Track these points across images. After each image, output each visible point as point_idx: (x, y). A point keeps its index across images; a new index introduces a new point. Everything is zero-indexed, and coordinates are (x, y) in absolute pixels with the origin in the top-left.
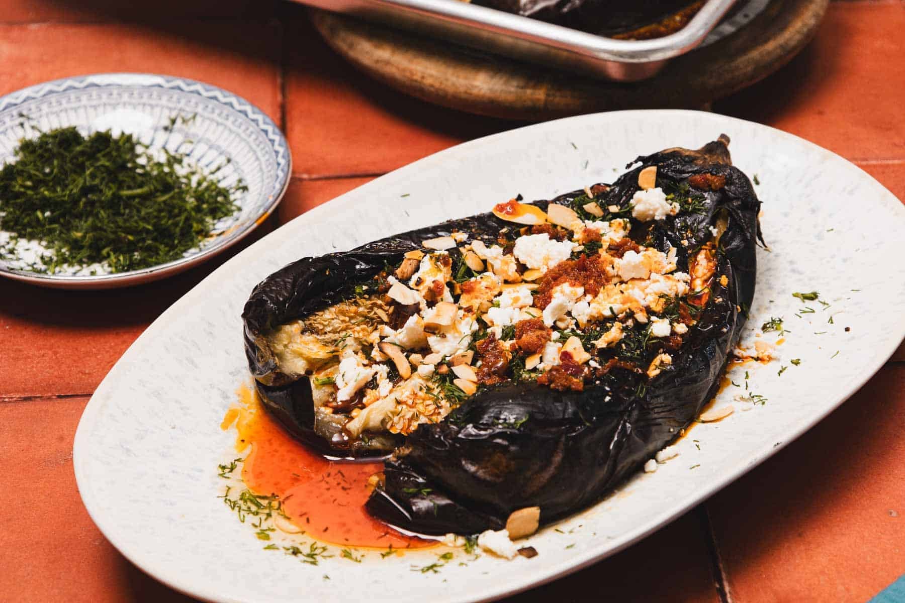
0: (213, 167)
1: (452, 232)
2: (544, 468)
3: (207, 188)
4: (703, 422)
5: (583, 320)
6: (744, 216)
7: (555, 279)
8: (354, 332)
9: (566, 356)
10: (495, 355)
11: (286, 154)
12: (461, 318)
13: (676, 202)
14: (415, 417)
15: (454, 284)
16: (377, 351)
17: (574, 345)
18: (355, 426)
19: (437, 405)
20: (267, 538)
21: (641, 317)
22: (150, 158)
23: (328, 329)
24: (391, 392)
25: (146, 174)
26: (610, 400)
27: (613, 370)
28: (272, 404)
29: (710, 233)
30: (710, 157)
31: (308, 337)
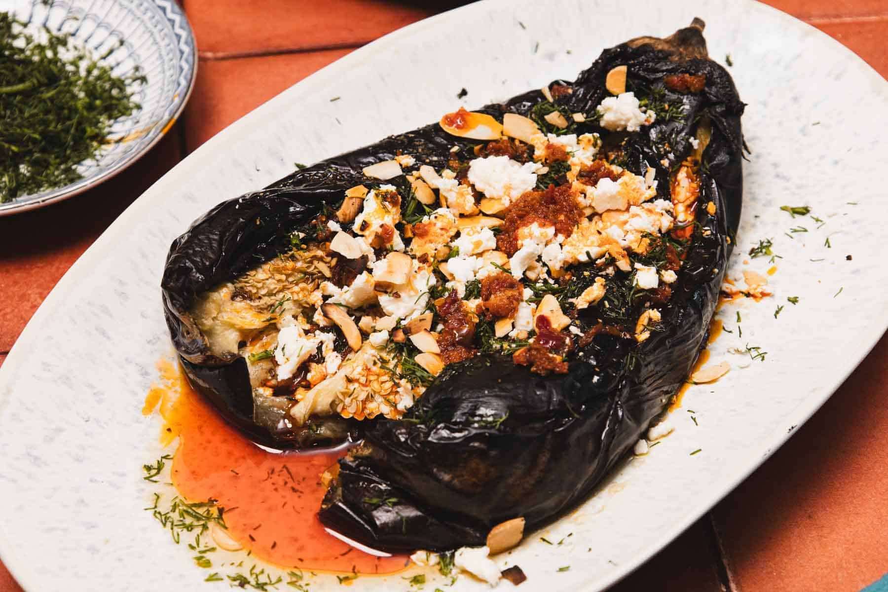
0: (104, 50)
1: (395, 154)
2: (528, 472)
3: (98, 78)
4: (696, 384)
5: (556, 266)
6: (729, 125)
7: (521, 217)
8: (292, 293)
9: (543, 321)
10: (459, 320)
11: (190, 39)
12: (416, 272)
13: (651, 109)
14: (370, 398)
15: (404, 225)
16: (320, 314)
17: (550, 305)
18: (300, 411)
19: (394, 381)
20: (208, 564)
21: (624, 265)
22: (29, 40)
23: (263, 292)
24: (339, 367)
25: (27, 62)
26: (598, 380)
27: (599, 338)
28: (201, 382)
29: (691, 145)
30: (685, 49)
31: (239, 304)
